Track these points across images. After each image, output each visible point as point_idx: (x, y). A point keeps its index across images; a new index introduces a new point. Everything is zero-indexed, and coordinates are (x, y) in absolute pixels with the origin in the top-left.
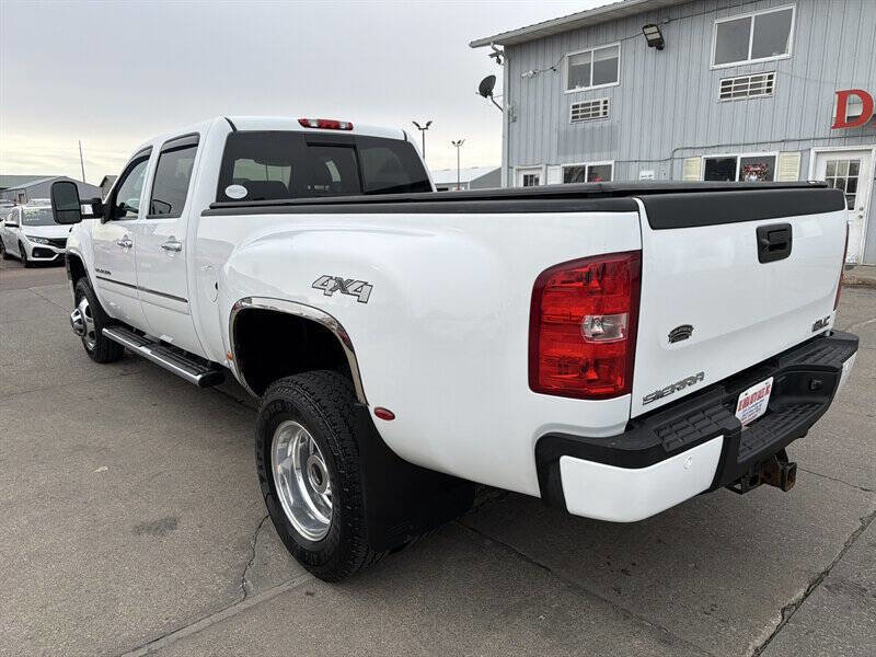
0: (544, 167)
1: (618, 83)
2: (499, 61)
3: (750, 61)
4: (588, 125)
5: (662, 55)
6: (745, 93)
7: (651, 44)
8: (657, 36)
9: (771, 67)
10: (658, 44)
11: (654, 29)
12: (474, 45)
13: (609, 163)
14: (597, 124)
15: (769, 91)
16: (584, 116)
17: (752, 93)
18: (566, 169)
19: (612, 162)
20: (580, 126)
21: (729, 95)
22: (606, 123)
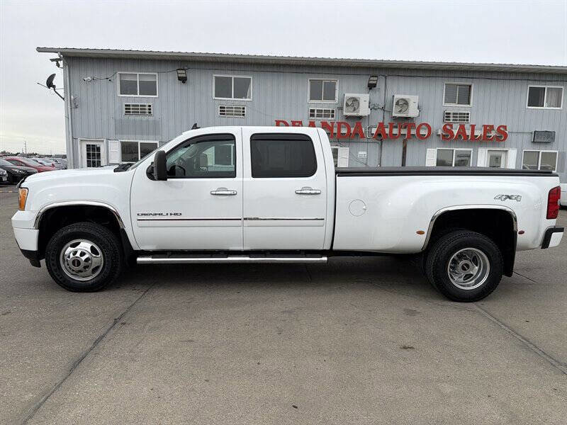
0: (105, 141)
1: (157, 96)
2: (58, 65)
3: (233, 99)
4: (138, 118)
5: (184, 87)
6: (232, 114)
7: (180, 79)
8: (184, 75)
9: (243, 104)
10: (183, 80)
11: (184, 72)
12: (40, 50)
13: (155, 142)
14: (145, 118)
15: (244, 115)
16: (134, 112)
17: (235, 115)
18: (122, 143)
19: (157, 142)
20: (132, 118)
21: (224, 114)
22: (151, 118)
